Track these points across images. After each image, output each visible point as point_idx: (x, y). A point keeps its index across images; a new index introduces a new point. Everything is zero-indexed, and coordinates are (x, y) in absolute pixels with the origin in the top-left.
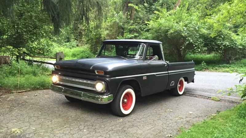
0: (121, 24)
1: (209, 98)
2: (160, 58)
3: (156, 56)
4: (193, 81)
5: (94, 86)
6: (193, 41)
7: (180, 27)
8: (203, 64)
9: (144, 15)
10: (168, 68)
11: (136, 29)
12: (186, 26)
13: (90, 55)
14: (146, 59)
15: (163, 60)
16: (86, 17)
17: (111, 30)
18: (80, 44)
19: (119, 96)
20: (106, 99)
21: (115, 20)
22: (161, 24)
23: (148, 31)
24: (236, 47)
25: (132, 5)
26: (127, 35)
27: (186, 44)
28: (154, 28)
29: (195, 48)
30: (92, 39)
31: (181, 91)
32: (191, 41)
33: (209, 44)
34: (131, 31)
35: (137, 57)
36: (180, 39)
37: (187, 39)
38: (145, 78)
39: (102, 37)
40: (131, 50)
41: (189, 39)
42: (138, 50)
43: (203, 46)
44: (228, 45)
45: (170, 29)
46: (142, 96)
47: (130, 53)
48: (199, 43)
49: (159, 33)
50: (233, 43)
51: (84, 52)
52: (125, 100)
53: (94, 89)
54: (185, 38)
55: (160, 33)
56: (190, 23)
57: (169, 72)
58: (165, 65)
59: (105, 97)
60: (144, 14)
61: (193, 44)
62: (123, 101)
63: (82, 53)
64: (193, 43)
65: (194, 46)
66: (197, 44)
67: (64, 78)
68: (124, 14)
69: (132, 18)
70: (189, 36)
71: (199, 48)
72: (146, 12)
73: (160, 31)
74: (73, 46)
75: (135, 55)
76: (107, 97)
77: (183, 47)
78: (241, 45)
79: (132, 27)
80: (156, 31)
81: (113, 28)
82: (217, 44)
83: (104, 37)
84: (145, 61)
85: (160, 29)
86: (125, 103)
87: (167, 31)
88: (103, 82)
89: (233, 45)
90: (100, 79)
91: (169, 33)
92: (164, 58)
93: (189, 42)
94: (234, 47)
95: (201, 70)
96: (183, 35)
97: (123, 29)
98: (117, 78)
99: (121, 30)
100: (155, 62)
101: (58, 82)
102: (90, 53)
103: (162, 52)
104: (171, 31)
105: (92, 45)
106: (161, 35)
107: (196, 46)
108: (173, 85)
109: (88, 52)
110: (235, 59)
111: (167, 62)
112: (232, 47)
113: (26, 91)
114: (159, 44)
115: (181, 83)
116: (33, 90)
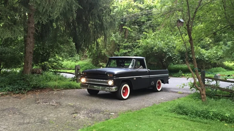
0: (118, 42)
1: (177, 92)
2: (144, 67)
3: (141, 66)
4: (168, 83)
5: (107, 83)
6: (172, 55)
7: (162, 45)
8: (180, 72)
9: (135, 35)
10: (149, 73)
11: (130, 46)
12: (166, 44)
13: (93, 67)
14: (135, 68)
15: (146, 68)
16: (97, 42)
17: (109, 47)
18: (82, 58)
19: (120, 88)
20: (114, 89)
21: (113, 38)
22: (148, 43)
23: (139, 47)
24: (204, 59)
25: (126, 27)
26: (122, 51)
27: (166, 58)
28: (143, 46)
29: (174, 60)
30: (94, 54)
31: (159, 89)
32: (171, 55)
33: (184, 57)
34: (125, 48)
35: (130, 67)
36: (162, 53)
37: (167, 54)
38: (135, 79)
39: (102, 53)
40: (126, 63)
41: (169, 53)
42: (131, 62)
43: (180, 59)
44: (198, 58)
45: (155, 46)
46: (134, 89)
47: (126, 64)
48: (176, 56)
49: (146, 49)
50: (202, 57)
51: (88, 64)
52: (124, 91)
53: (107, 84)
54: (166, 53)
55: (148, 49)
56: (169, 42)
57: (150, 76)
58: (147, 71)
59: (113, 88)
60: (135, 33)
61: (172, 58)
62: (123, 91)
63: (86, 65)
64: (172, 56)
65: (173, 59)
66: (175, 57)
67: (89, 79)
68: (120, 34)
69: (126, 37)
70: (169, 52)
71: (176, 60)
72: (137, 33)
73: (148, 48)
74: (77, 60)
75: (129, 66)
76: (114, 88)
77: (165, 60)
78: (207, 57)
79: (126, 44)
80: (144, 48)
81: (111, 45)
82: (190, 57)
83: (104, 53)
84: (135, 69)
85: (147, 46)
86: (124, 93)
87: (153, 48)
88: (112, 80)
89: (201, 57)
90: (111, 79)
91: (154, 49)
92: (147, 68)
93: (169, 56)
94: (202, 59)
95: (179, 77)
96: (164, 51)
97: (119, 45)
98: (120, 78)
99: (117, 47)
100: (141, 69)
101: (85, 82)
102: (93, 66)
103: (146, 64)
104: (156, 48)
105: (94, 59)
106: (148, 51)
107: (174, 59)
108: (153, 84)
109: (91, 65)
110: (206, 68)
111: (149, 70)
112: (201, 59)
113: (61, 90)
114: (143, 59)
115: (159, 83)
116: (65, 89)
